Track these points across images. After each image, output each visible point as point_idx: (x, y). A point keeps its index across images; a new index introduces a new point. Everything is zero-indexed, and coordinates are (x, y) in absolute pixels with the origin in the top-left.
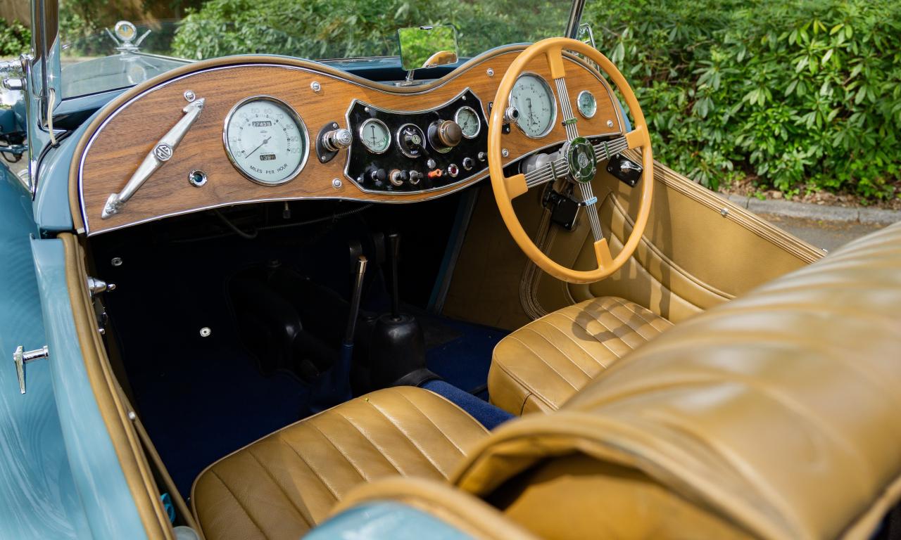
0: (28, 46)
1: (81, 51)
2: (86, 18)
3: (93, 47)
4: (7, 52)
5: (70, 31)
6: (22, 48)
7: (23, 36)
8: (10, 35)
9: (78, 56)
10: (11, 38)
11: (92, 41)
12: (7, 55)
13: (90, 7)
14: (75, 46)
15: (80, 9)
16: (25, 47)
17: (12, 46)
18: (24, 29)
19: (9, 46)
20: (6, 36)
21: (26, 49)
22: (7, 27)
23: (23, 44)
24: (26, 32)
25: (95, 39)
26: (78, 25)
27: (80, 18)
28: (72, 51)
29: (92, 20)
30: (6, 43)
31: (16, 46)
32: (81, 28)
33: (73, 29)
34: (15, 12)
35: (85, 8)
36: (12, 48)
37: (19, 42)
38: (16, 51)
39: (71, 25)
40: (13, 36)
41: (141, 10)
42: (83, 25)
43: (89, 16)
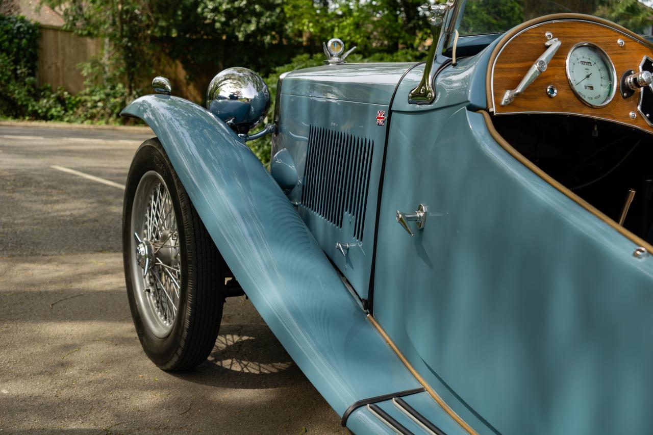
0: (71, 112)
1: (119, 120)
2: (130, 88)
4: (49, 117)
5: (112, 100)
6: (64, 114)
7: (67, 102)
8: (55, 101)
9: (118, 124)
10: (56, 104)
12: (50, 119)
13: (136, 77)
14: (114, 116)
15: (126, 78)
16: (67, 114)
17: (56, 111)
18: (68, 96)
19: (54, 111)
20: (51, 101)
21: (67, 116)
22: (52, 92)
23: (66, 110)
24: (70, 98)
26: (120, 94)
27: (124, 87)
28: (111, 120)
29: (135, 90)
30: (50, 108)
31: (59, 112)
32: (123, 97)
33: (115, 98)
34: (61, 79)
35: (131, 77)
36: (55, 114)
37: (63, 108)
38: (58, 117)
39: (114, 93)
40: (57, 102)
41: (185, 81)
42: (126, 94)
43: (133, 85)
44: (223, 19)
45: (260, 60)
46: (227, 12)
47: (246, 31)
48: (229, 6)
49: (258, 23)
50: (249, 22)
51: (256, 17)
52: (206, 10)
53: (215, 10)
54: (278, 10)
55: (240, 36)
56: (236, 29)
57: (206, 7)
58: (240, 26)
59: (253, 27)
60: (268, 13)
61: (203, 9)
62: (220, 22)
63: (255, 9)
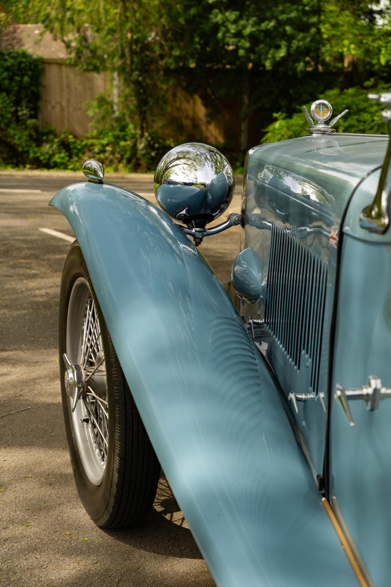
0: (76, 159)
1: (130, 166)
2: (142, 128)
3: (143, 162)
4: (52, 165)
5: (122, 143)
6: (68, 161)
7: (72, 146)
8: (59, 146)
9: (127, 171)
10: (60, 149)
11: (144, 155)
12: (53, 168)
13: (148, 116)
14: (125, 161)
15: (137, 117)
16: (72, 160)
17: (59, 157)
18: (73, 140)
19: (57, 158)
20: (55, 146)
21: (72, 162)
22: (56, 136)
23: (70, 157)
24: (75, 142)
25: (148, 153)
26: (131, 136)
27: (135, 127)
28: (121, 166)
29: (147, 131)
30: (54, 154)
31: (63, 158)
32: (134, 140)
33: (125, 140)
34: (66, 121)
35: (142, 116)
36: (58, 161)
37: (67, 154)
38: (62, 164)
39: (124, 136)
40: (61, 147)
41: (204, 119)
42: (138, 136)
43: (145, 125)
44: (247, 45)
45: (291, 91)
46: (252, 37)
47: (274, 58)
48: (254, 29)
49: (289, 47)
50: (278, 47)
51: (286, 41)
52: (228, 35)
53: (239, 35)
54: (313, 30)
55: (268, 64)
56: (263, 57)
57: (228, 31)
58: (267, 53)
59: (282, 53)
60: (301, 35)
61: (224, 34)
62: (243, 48)
63: (285, 31)
